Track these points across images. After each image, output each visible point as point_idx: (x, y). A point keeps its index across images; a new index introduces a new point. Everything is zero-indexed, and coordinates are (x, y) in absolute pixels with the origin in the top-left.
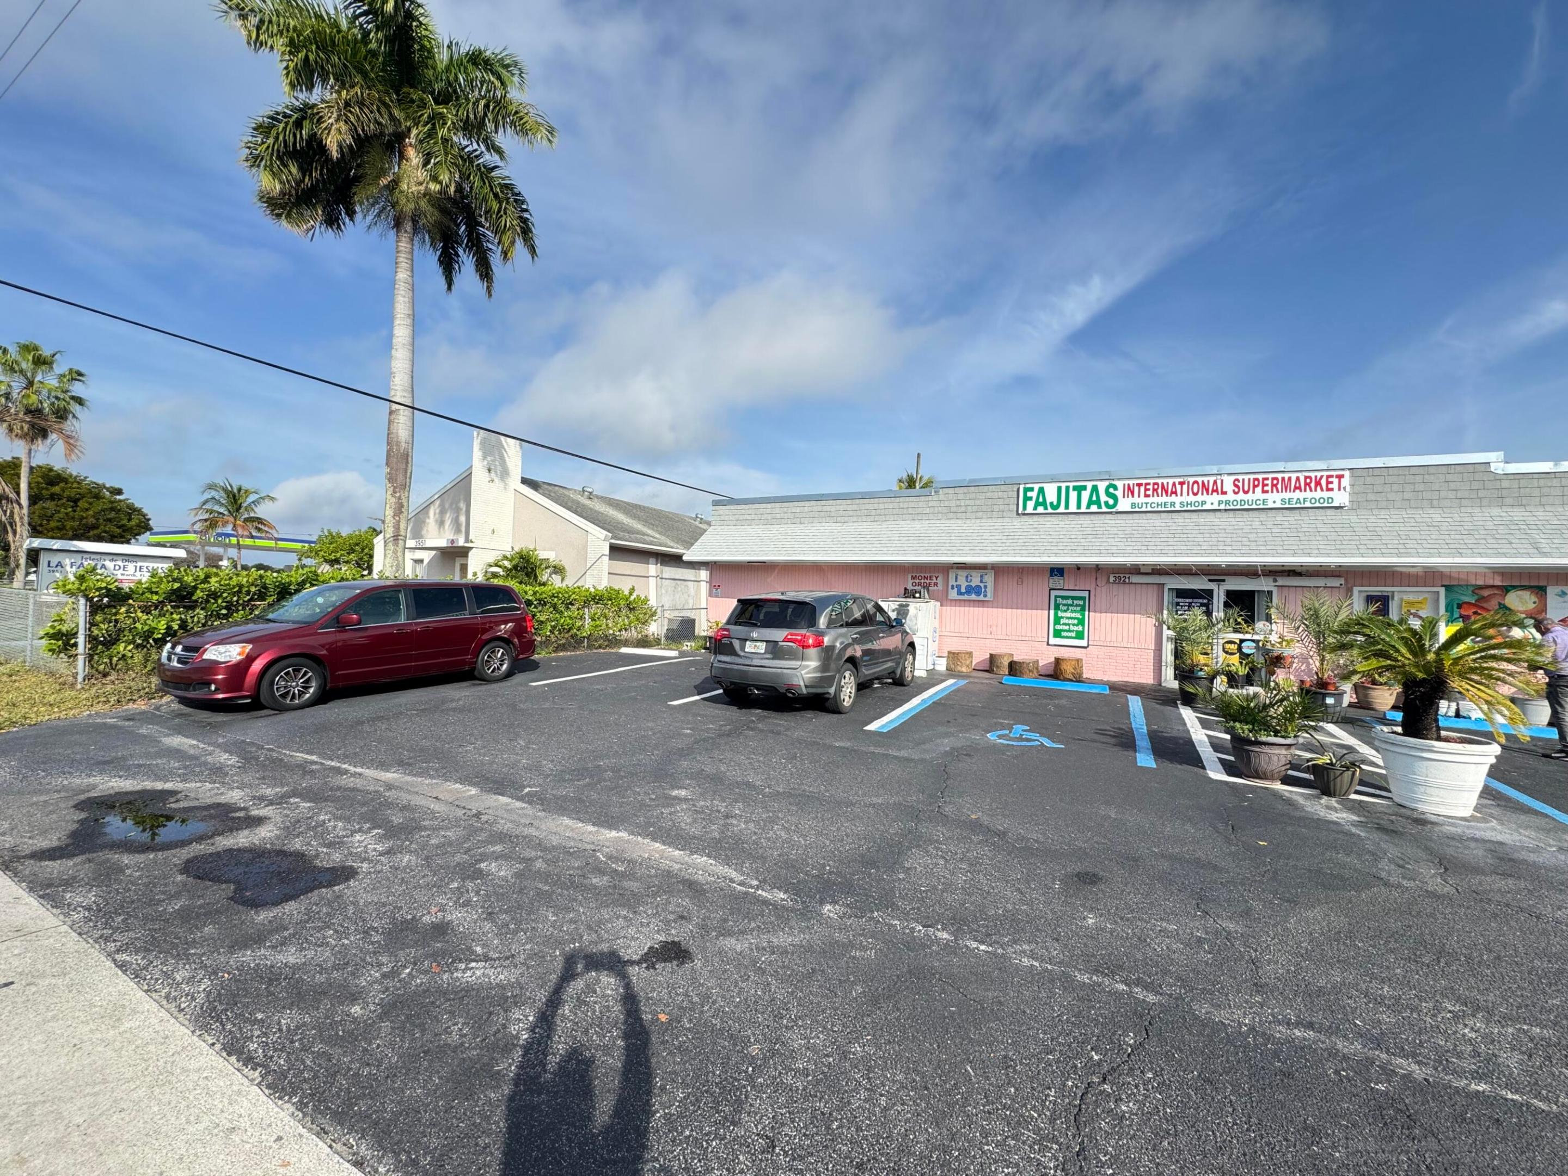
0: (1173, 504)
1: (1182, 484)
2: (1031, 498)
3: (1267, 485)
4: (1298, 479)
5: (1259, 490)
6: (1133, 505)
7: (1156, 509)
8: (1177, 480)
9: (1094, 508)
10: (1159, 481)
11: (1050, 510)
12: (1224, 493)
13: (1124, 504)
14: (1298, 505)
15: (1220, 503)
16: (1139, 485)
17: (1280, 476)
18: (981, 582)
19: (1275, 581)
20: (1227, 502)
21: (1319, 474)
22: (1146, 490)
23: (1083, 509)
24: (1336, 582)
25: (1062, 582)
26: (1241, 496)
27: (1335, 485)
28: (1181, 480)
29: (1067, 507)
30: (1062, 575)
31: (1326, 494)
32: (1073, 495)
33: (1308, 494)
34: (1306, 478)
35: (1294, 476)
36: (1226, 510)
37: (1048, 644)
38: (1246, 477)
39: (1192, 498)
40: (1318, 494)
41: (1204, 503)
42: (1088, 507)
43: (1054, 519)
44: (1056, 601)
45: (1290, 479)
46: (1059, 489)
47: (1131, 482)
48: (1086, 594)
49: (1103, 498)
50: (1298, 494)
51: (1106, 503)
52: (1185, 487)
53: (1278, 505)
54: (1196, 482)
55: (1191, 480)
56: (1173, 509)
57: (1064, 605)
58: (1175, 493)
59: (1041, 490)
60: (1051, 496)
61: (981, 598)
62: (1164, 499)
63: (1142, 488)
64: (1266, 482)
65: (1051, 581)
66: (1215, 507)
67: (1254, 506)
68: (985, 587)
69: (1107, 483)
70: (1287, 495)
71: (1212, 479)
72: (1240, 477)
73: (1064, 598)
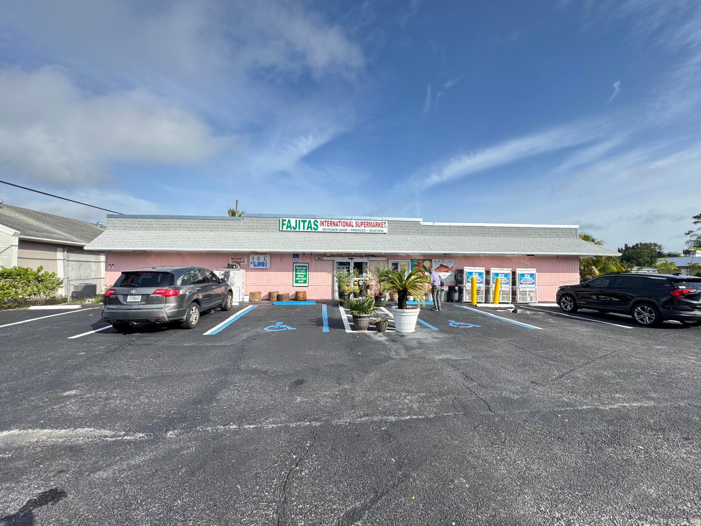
0: (337, 230)
1: (340, 222)
2: (285, 224)
3: (365, 224)
4: (374, 223)
5: (363, 226)
6: (323, 229)
7: (331, 231)
8: (338, 221)
9: (309, 230)
10: (332, 220)
11: (293, 230)
12: (353, 226)
13: (320, 229)
14: (374, 232)
15: (352, 230)
16: (326, 221)
17: (369, 221)
18: (264, 260)
19: (368, 258)
20: (354, 230)
21: (380, 222)
22: (328, 223)
23: (305, 230)
24: (384, 259)
25: (298, 260)
26: (358, 228)
27: (383, 226)
28: (339, 220)
29: (299, 229)
30: (298, 257)
31: (381, 229)
32: (302, 224)
33: (377, 228)
34: (376, 223)
35: (373, 222)
36: (354, 233)
37: (293, 286)
38: (359, 221)
39: (343, 228)
40: (380, 229)
41: (347, 230)
42: (307, 229)
43: (294, 233)
44: (296, 268)
45: (372, 222)
46: (296, 221)
47: (323, 220)
48: (307, 265)
49: (313, 226)
50: (374, 228)
51: (314, 228)
52: (341, 223)
53: (368, 232)
54: (344, 222)
55: (343, 221)
56: (337, 231)
57: (299, 269)
58: (337, 225)
59: (289, 221)
60: (293, 224)
61: (265, 267)
62: (334, 227)
63: (327, 223)
64: (365, 223)
65: (294, 259)
66: (350, 231)
67: (362, 232)
68: (266, 262)
69: (314, 220)
70: (371, 228)
71: (349, 221)
72: (358, 221)
73: (299, 266)
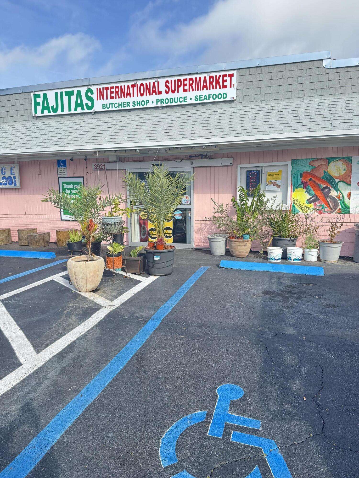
0: (128, 104)
1: (133, 86)
2: (39, 104)
3: (186, 85)
5: (181, 89)
6: (104, 106)
8: (130, 84)
9: (79, 110)
12: (160, 93)
13: (98, 106)
14: (205, 101)
15: (158, 101)
16: (107, 89)
18: (11, 174)
19: (192, 163)
20: (162, 101)
21: (218, 74)
22: (112, 92)
24: (227, 162)
25: (65, 171)
26: (171, 95)
27: (227, 84)
28: (133, 83)
29: (62, 110)
30: (65, 166)
31: (223, 91)
32: (66, 99)
34: (211, 77)
35: (202, 76)
37: (61, 220)
38: (173, 79)
39: (140, 99)
40: (218, 91)
41: (147, 102)
42: (76, 109)
44: (63, 186)
45: (200, 78)
46: (56, 94)
47: (101, 87)
48: (81, 180)
49: (85, 101)
50: (205, 92)
51: (87, 104)
52: (135, 89)
53: (193, 101)
54: (142, 85)
57: (68, 189)
58: (129, 94)
59: (45, 96)
60: (52, 102)
61: (13, 186)
65: (59, 170)
66: (155, 105)
68: (15, 177)
69: (86, 89)
70: (198, 93)
73: (68, 183)
